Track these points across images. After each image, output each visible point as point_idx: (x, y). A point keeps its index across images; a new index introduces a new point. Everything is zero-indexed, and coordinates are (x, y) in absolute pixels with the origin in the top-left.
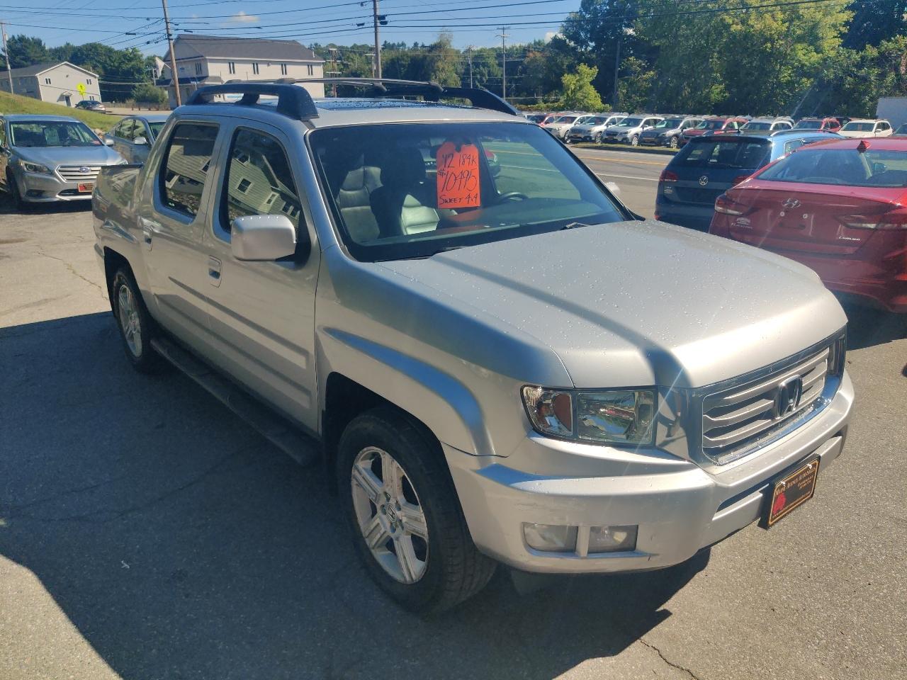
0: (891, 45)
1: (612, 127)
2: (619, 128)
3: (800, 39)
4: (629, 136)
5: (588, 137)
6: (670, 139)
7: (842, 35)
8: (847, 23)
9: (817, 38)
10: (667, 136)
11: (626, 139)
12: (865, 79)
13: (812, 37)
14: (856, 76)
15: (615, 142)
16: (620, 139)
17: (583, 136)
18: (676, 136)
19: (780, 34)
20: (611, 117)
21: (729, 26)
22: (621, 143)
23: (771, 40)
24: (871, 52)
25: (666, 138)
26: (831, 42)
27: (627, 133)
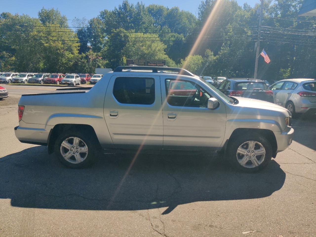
0: (89, 53)
1: (14, 77)
2: (18, 77)
3: (67, 50)
4: (23, 80)
5: (5, 81)
6: (40, 81)
7: (79, 50)
8: (79, 46)
9: (72, 50)
10: (39, 80)
11: (23, 81)
12: (83, 62)
13: (70, 49)
14: (81, 62)
15: (18, 82)
16: (20, 82)
17: (3, 81)
18: (42, 80)
19: (61, 48)
20: (13, 74)
21: (43, 44)
22: (21, 83)
23: (58, 49)
24: (84, 55)
25: (39, 81)
26: (76, 52)
27: (22, 79)
